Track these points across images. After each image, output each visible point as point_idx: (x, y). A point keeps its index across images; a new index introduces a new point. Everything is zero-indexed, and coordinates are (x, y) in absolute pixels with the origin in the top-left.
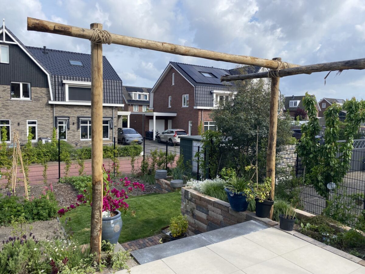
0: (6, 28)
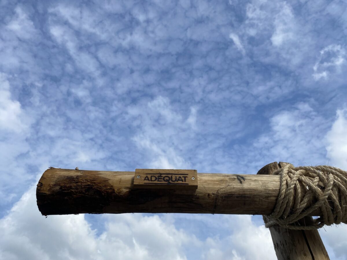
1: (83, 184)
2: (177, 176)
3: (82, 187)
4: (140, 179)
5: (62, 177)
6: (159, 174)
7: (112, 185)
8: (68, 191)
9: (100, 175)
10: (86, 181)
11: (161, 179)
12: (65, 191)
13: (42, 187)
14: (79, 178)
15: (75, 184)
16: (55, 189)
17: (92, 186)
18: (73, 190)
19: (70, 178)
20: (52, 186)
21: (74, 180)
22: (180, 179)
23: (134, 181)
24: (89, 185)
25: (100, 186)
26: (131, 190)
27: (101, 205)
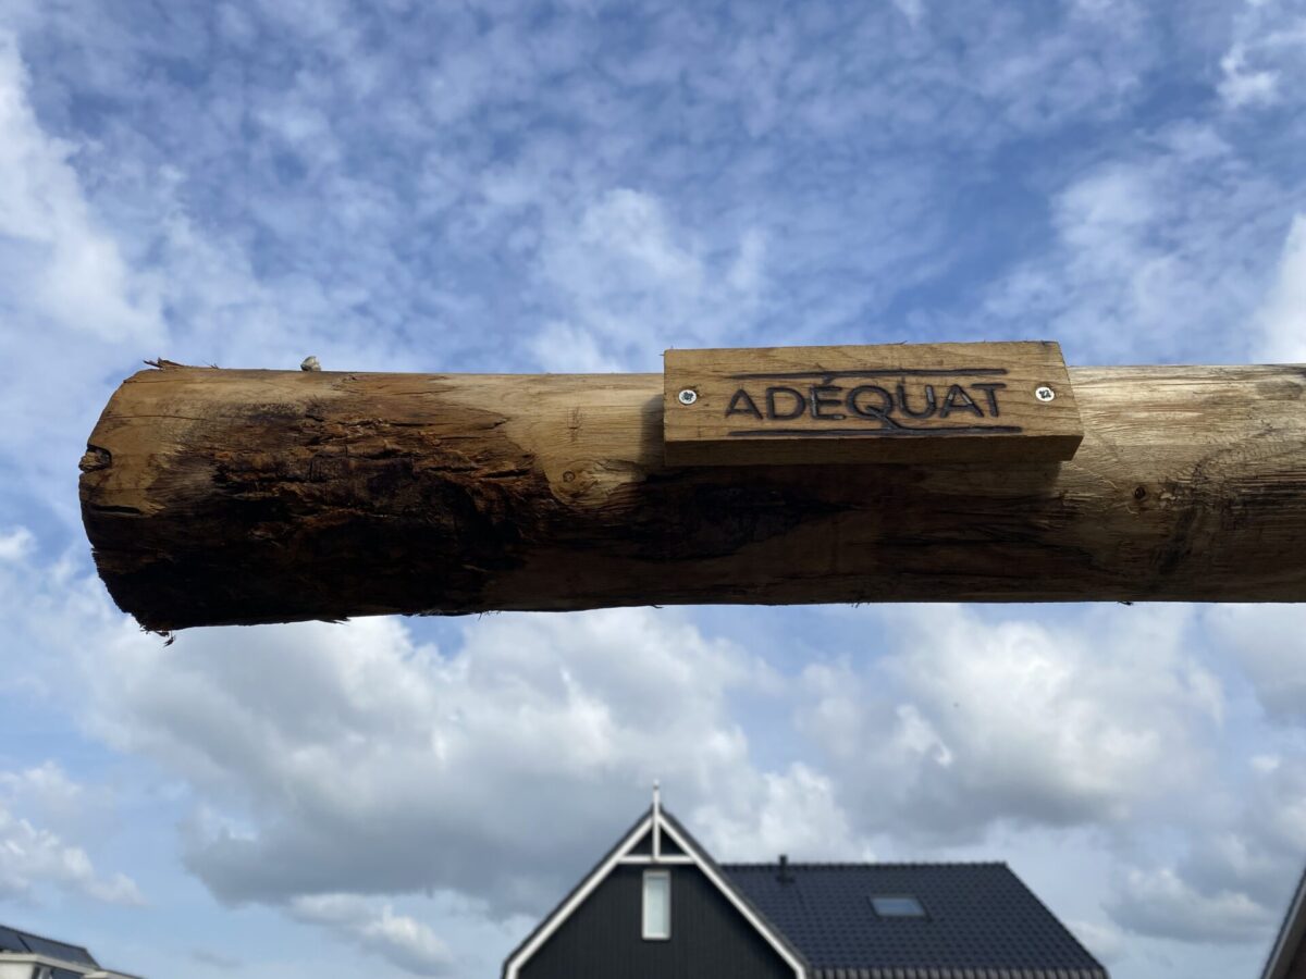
0: (663, 812)
1: (350, 448)
2: (935, 381)
3: (346, 465)
4: (699, 406)
5: (223, 411)
6: (817, 375)
7: (527, 448)
8: (268, 494)
9: (448, 397)
10: (370, 432)
11: (838, 403)
12: (245, 495)
13: (109, 471)
14: (325, 414)
15: (304, 453)
16: (187, 482)
17: (407, 460)
18: (294, 487)
19: (273, 415)
20: (166, 466)
21: (299, 431)
22: (959, 400)
23: (665, 421)
24: (387, 454)
25: (459, 459)
26: (643, 478)
27: (469, 567)
